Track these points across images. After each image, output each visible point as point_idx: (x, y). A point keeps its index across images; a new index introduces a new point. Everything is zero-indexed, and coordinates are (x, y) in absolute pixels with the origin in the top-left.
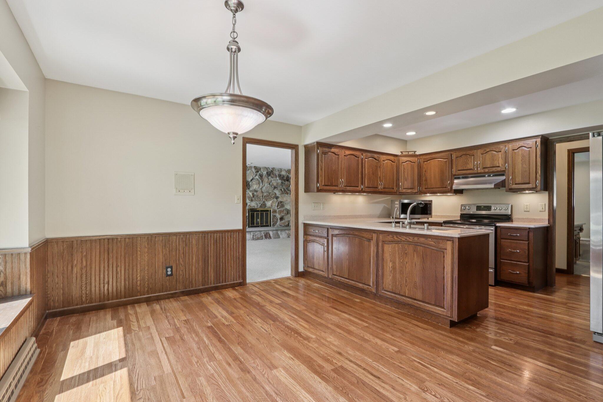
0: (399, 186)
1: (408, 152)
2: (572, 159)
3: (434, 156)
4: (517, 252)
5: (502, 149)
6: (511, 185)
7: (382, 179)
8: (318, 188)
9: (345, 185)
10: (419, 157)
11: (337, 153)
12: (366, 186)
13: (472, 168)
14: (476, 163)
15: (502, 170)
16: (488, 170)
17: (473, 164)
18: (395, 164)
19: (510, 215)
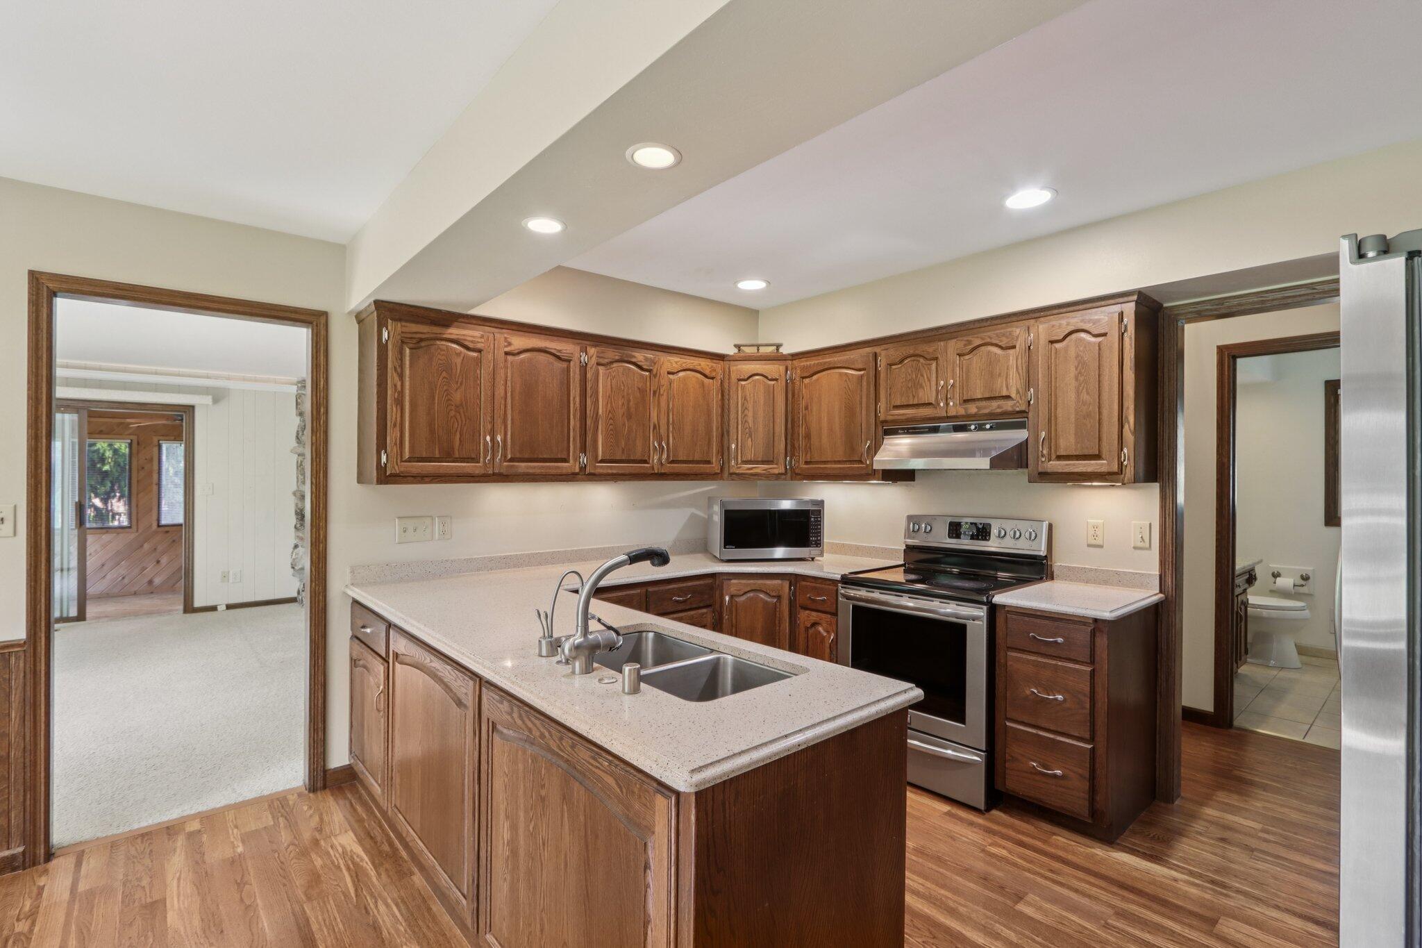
0: (731, 452)
1: (758, 346)
2: (1229, 376)
3: (828, 359)
4: (1056, 699)
5: (1017, 340)
6: (1043, 459)
7: (663, 431)
8: (381, 469)
9: (509, 457)
10: (790, 362)
11: (471, 345)
12: (600, 458)
13: (933, 401)
14: (942, 383)
15: (1018, 409)
16: (977, 407)
17: (934, 388)
18: (714, 386)
19: (1046, 556)
